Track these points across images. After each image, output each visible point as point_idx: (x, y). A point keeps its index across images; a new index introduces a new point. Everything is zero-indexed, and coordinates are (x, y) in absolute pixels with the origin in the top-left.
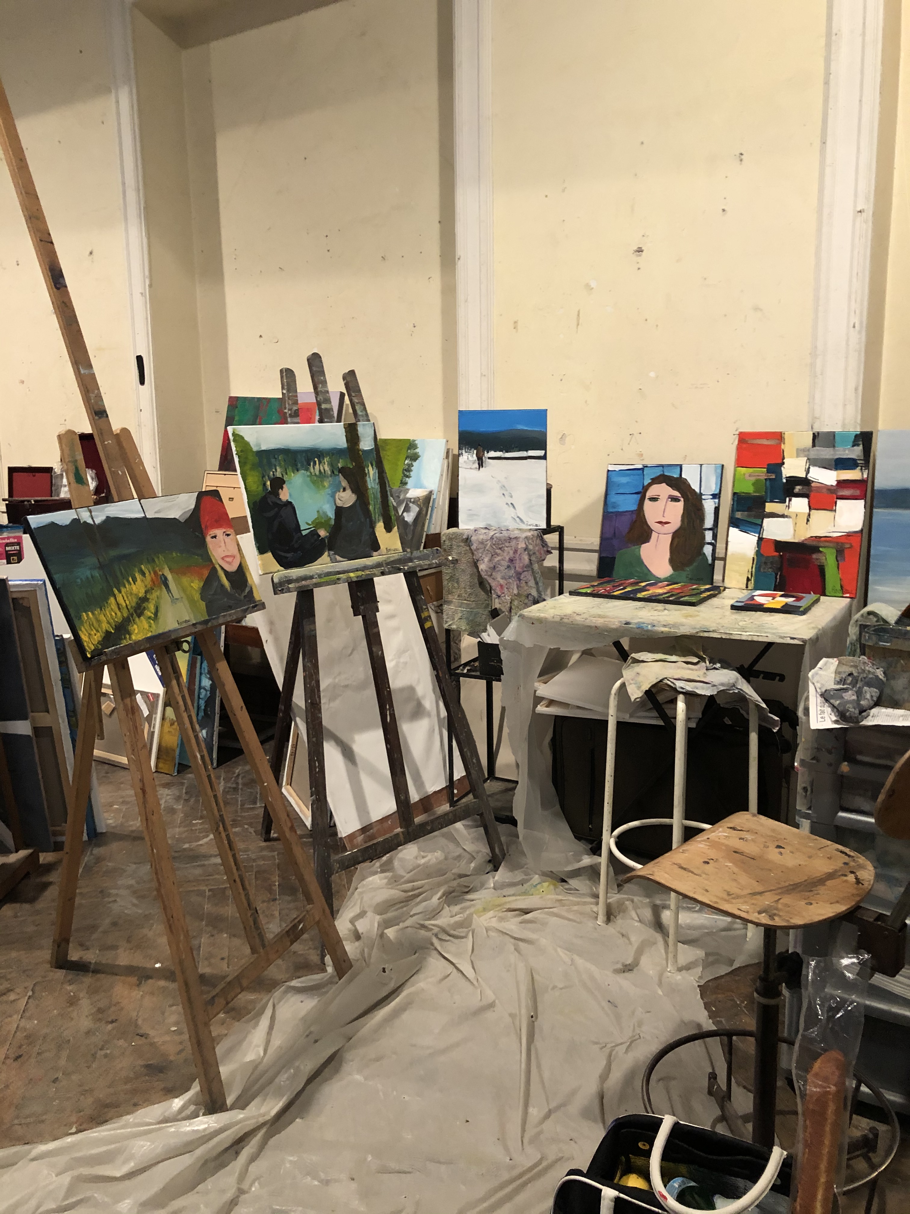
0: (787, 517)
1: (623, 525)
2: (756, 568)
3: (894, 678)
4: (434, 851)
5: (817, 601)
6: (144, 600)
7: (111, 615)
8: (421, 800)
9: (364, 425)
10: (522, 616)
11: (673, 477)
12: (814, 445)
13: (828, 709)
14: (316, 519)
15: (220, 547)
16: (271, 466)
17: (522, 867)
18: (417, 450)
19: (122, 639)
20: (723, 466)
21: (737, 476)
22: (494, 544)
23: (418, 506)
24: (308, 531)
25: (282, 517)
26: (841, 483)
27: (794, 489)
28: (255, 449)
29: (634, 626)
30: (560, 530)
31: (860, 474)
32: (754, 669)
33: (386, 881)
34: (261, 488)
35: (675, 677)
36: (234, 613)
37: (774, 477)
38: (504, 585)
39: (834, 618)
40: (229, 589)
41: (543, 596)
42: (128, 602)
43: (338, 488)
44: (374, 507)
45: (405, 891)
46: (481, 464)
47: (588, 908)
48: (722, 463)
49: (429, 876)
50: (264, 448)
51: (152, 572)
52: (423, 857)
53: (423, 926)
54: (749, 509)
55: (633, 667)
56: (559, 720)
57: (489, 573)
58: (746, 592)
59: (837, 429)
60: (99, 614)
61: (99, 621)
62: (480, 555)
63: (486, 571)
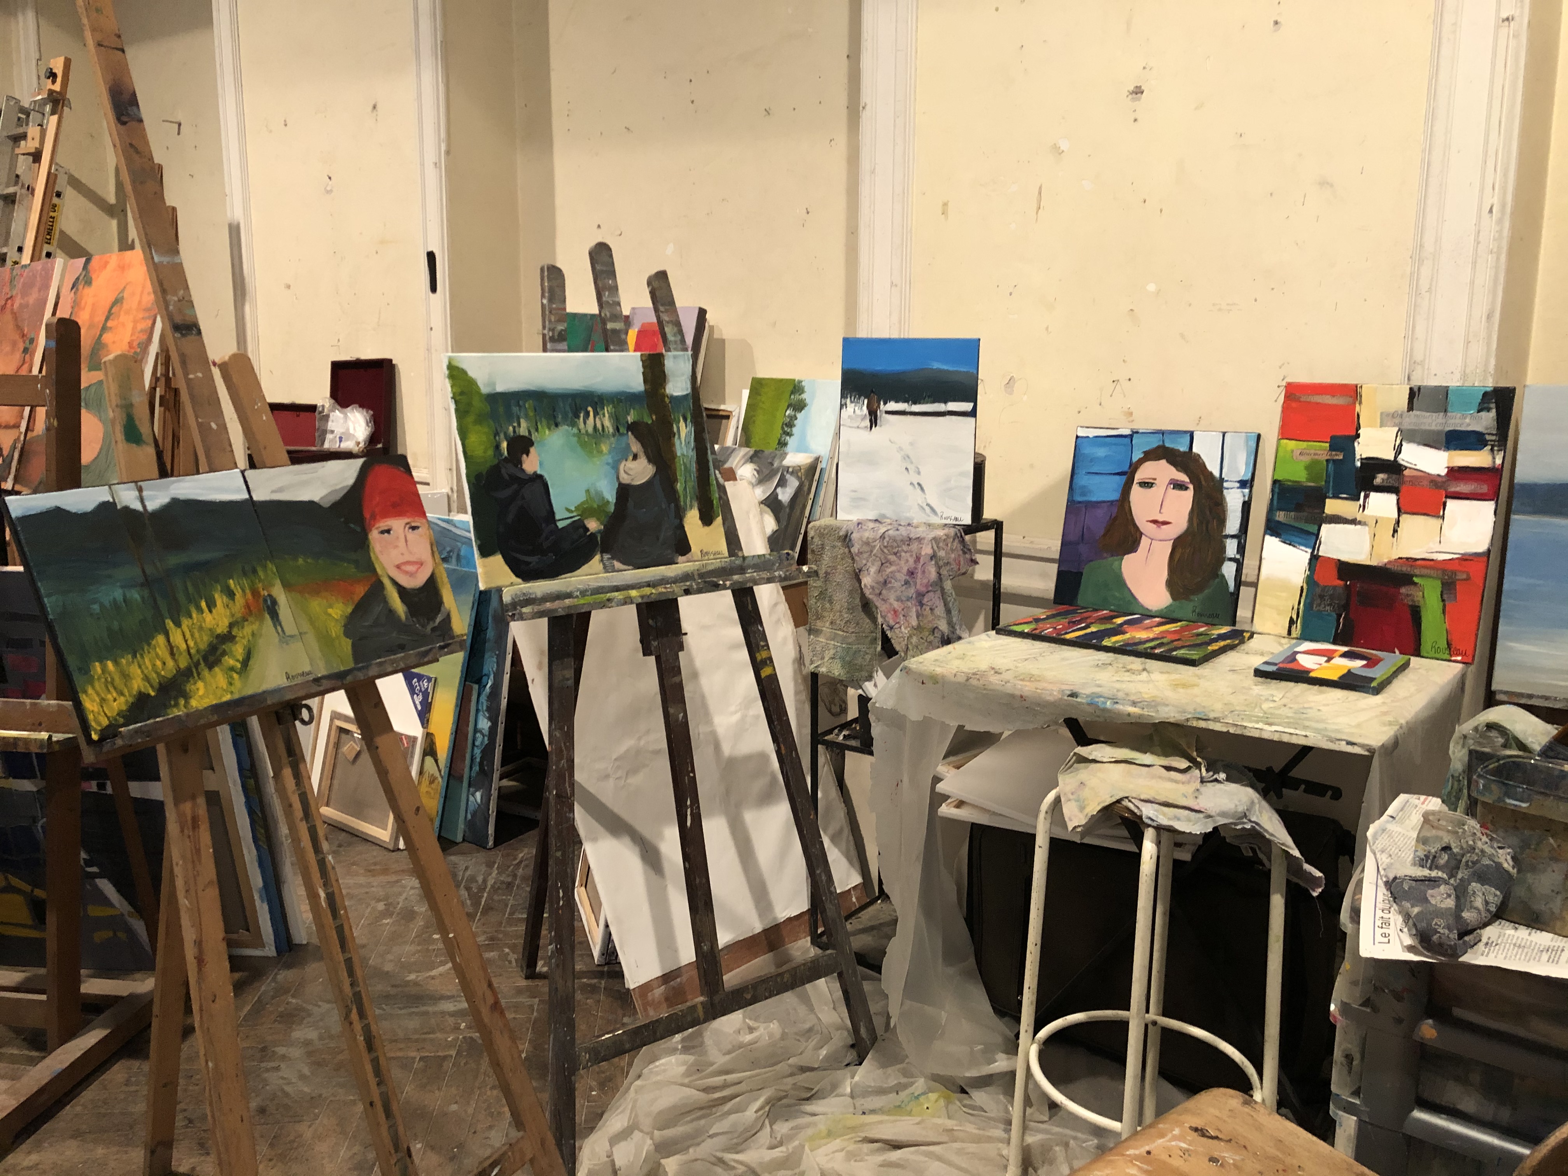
0: (1360, 523)
1: (1097, 522)
2: (1304, 605)
3: (1533, 869)
4: (768, 1020)
5: (1405, 666)
6: (228, 638)
7: (154, 665)
8: (765, 931)
9: (675, 357)
10: (907, 671)
11: (1179, 451)
12: (1411, 408)
13: (1396, 920)
14: (583, 503)
15: (396, 547)
16: (511, 417)
17: (902, 1062)
18: (804, 396)
19: (171, 706)
20: (1259, 436)
21: (1280, 454)
22: (885, 547)
23: (799, 478)
24: (569, 521)
25: (523, 498)
26: (1456, 473)
27: (1374, 477)
28: (485, 390)
29: (1084, 701)
30: (997, 526)
31: (1490, 458)
32: (1291, 774)
33: (683, 1069)
34: (490, 452)
35: (1142, 797)
36: (402, 658)
37: (1341, 457)
38: (900, 610)
39: (1431, 702)
40: (403, 616)
41: (958, 632)
42: (191, 643)
43: (625, 454)
44: (685, 485)
45: (706, 1090)
46: (874, 421)
47: (991, 1149)
48: (1258, 432)
49: (754, 1064)
50: (500, 388)
51: (248, 591)
52: (751, 1030)
53: (721, 1161)
54: (1298, 508)
55: (1077, 769)
56: (975, 828)
57: (877, 591)
58: (1286, 643)
59: (1453, 382)
60: (129, 664)
61: (126, 677)
62: (864, 562)
63: (873, 588)
